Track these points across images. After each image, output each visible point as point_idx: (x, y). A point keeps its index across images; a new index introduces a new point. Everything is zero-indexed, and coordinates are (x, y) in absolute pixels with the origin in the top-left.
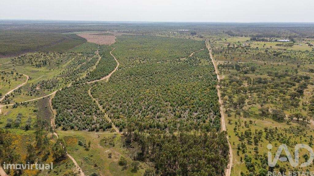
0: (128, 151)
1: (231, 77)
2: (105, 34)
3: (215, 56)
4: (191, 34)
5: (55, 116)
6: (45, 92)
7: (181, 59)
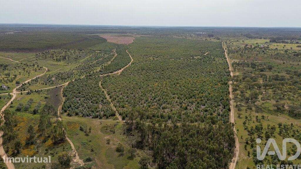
0: (128, 138)
1: (245, 74)
2: (125, 36)
3: (230, 55)
4: (209, 36)
7: (195, 57)
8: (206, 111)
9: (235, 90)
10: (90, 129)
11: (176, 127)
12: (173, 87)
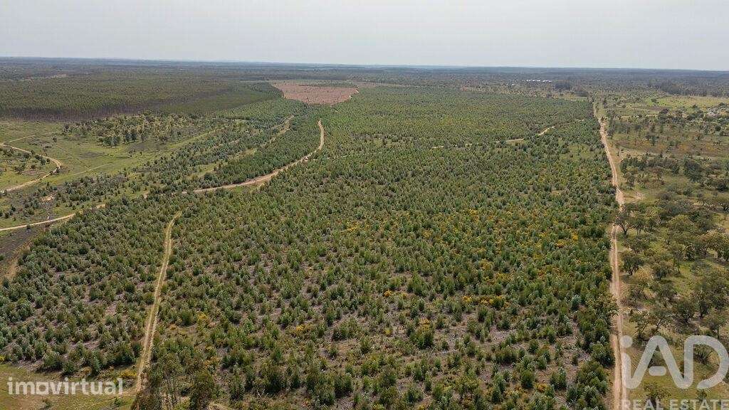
1: (667, 198)
3: (616, 137)
4: (557, 87)
7: (508, 141)
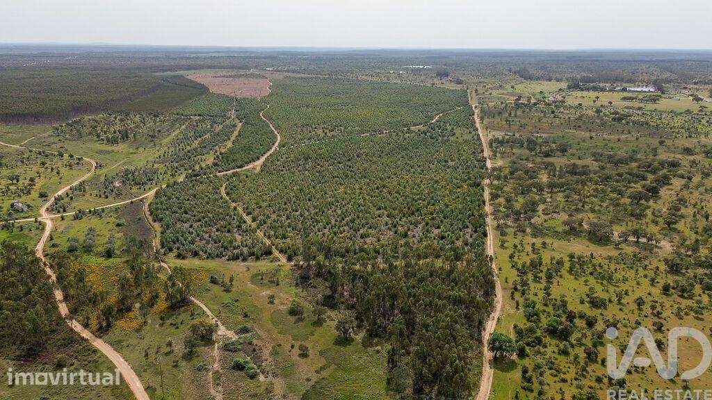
0: (305, 292)
1: (515, 163)
2: (246, 76)
3: (486, 121)
4: (438, 74)
5: (159, 234)
6: (133, 191)
7: (413, 128)
8: (443, 238)
9: (494, 197)
10: (231, 280)
11: (392, 268)
12: (376, 194)
